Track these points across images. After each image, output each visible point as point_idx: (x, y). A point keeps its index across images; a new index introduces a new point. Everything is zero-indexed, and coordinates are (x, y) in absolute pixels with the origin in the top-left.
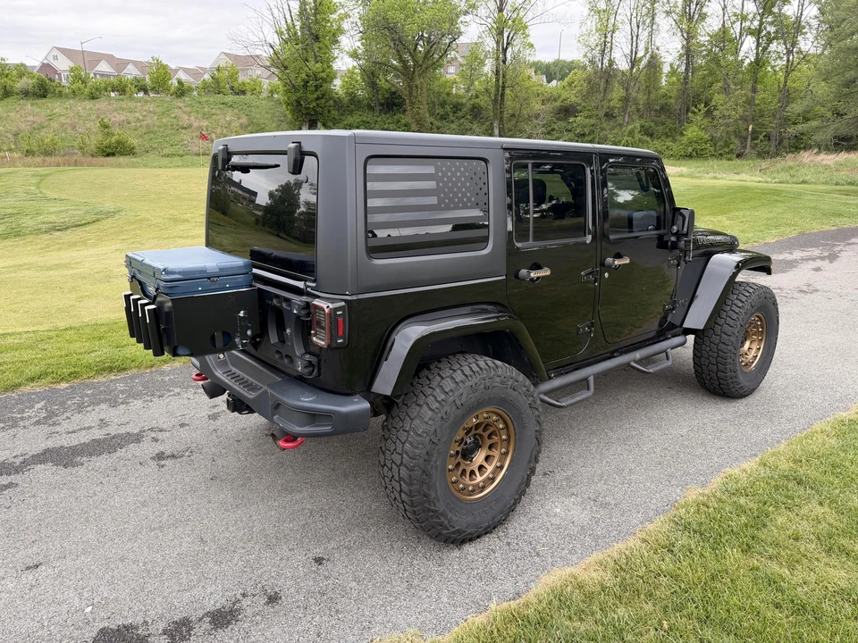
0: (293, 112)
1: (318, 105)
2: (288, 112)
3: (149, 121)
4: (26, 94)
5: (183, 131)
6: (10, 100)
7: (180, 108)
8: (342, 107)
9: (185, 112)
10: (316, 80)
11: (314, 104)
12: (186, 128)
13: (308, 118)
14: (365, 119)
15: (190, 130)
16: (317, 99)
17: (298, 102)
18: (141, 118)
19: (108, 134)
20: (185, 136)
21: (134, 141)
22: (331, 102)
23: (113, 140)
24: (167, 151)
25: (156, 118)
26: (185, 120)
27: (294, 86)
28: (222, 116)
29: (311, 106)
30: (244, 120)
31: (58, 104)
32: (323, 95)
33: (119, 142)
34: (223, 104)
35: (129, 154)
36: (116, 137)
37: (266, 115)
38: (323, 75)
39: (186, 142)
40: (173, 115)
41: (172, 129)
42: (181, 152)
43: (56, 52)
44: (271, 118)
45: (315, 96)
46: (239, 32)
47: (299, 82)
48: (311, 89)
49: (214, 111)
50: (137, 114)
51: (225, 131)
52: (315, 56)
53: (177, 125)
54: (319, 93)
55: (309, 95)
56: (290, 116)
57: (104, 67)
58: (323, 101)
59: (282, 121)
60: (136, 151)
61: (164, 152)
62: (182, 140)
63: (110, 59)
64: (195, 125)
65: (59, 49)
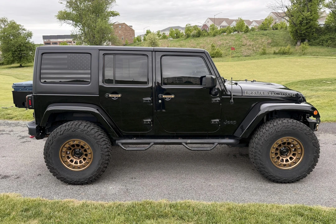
0: (294, 36)
1: (306, 31)
2: (291, 36)
3: (230, 44)
4: (194, 36)
5: (243, 47)
6: (189, 39)
7: (244, 37)
8: (321, 31)
9: (246, 39)
10: (307, 20)
11: (304, 31)
12: (244, 46)
13: (301, 38)
14: (332, 36)
15: (246, 46)
16: (306, 29)
17: (296, 31)
18: (228, 42)
19: (214, 49)
20: (243, 49)
21: (222, 52)
22: (314, 30)
23: (215, 51)
24: (234, 55)
25: (234, 42)
26: (245, 42)
27: (294, 24)
28: (260, 40)
29: (303, 32)
30: (270, 41)
31: (202, 39)
32: (310, 27)
33: (217, 52)
34: (263, 34)
35: (219, 57)
36: (216, 50)
37: (281, 38)
38: (311, 18)
39: (242, 51)
40: (241, 41)
41: (238, 46)
42: (239, 56)
43: (209, 20)
44: (283, 40)
45: (305, 27)
46: (272, 3)
47: (298, 22)
48: (304, 24)
49: (258, 38)
50: (227, 41)
51: (260, 46)
52: (308, 9)
53: (241, 44)
54: (308, 26)
55: (302, 28)
56: (292, 38)
57: (224, 24)
58: (309, 29)
59: (288, 40)
60: (222, 55)
61: (233, 56)
62: (241, 50)
63: (227, 20)
64: (248, 44)
65: (210, 18)
